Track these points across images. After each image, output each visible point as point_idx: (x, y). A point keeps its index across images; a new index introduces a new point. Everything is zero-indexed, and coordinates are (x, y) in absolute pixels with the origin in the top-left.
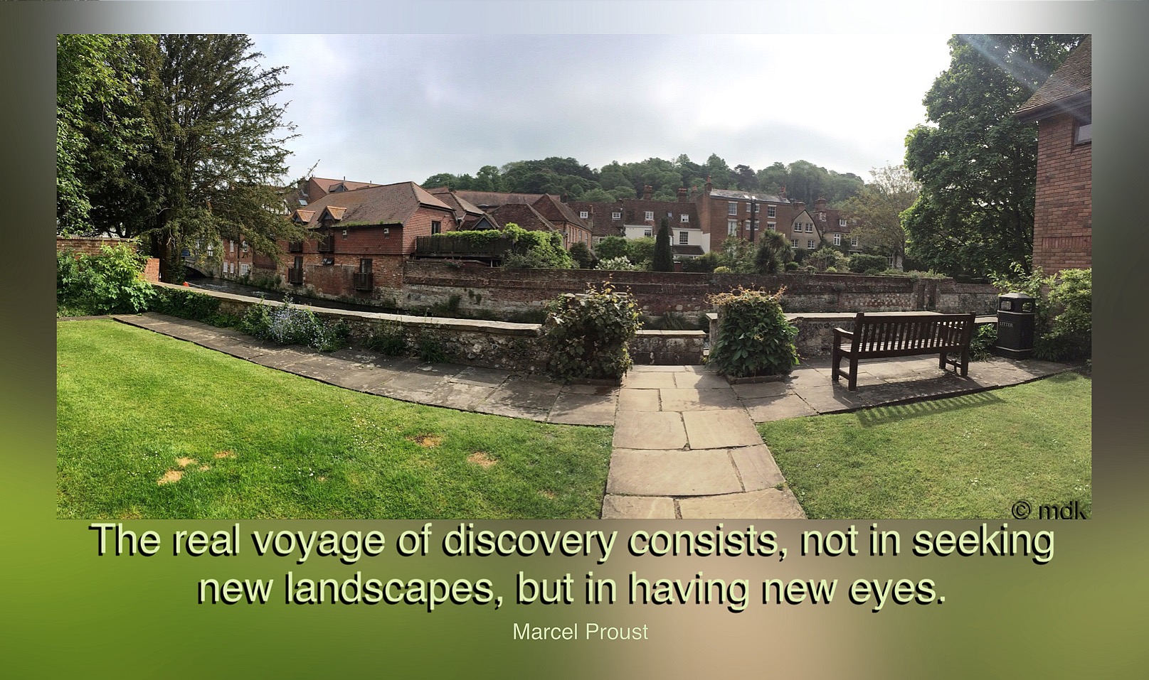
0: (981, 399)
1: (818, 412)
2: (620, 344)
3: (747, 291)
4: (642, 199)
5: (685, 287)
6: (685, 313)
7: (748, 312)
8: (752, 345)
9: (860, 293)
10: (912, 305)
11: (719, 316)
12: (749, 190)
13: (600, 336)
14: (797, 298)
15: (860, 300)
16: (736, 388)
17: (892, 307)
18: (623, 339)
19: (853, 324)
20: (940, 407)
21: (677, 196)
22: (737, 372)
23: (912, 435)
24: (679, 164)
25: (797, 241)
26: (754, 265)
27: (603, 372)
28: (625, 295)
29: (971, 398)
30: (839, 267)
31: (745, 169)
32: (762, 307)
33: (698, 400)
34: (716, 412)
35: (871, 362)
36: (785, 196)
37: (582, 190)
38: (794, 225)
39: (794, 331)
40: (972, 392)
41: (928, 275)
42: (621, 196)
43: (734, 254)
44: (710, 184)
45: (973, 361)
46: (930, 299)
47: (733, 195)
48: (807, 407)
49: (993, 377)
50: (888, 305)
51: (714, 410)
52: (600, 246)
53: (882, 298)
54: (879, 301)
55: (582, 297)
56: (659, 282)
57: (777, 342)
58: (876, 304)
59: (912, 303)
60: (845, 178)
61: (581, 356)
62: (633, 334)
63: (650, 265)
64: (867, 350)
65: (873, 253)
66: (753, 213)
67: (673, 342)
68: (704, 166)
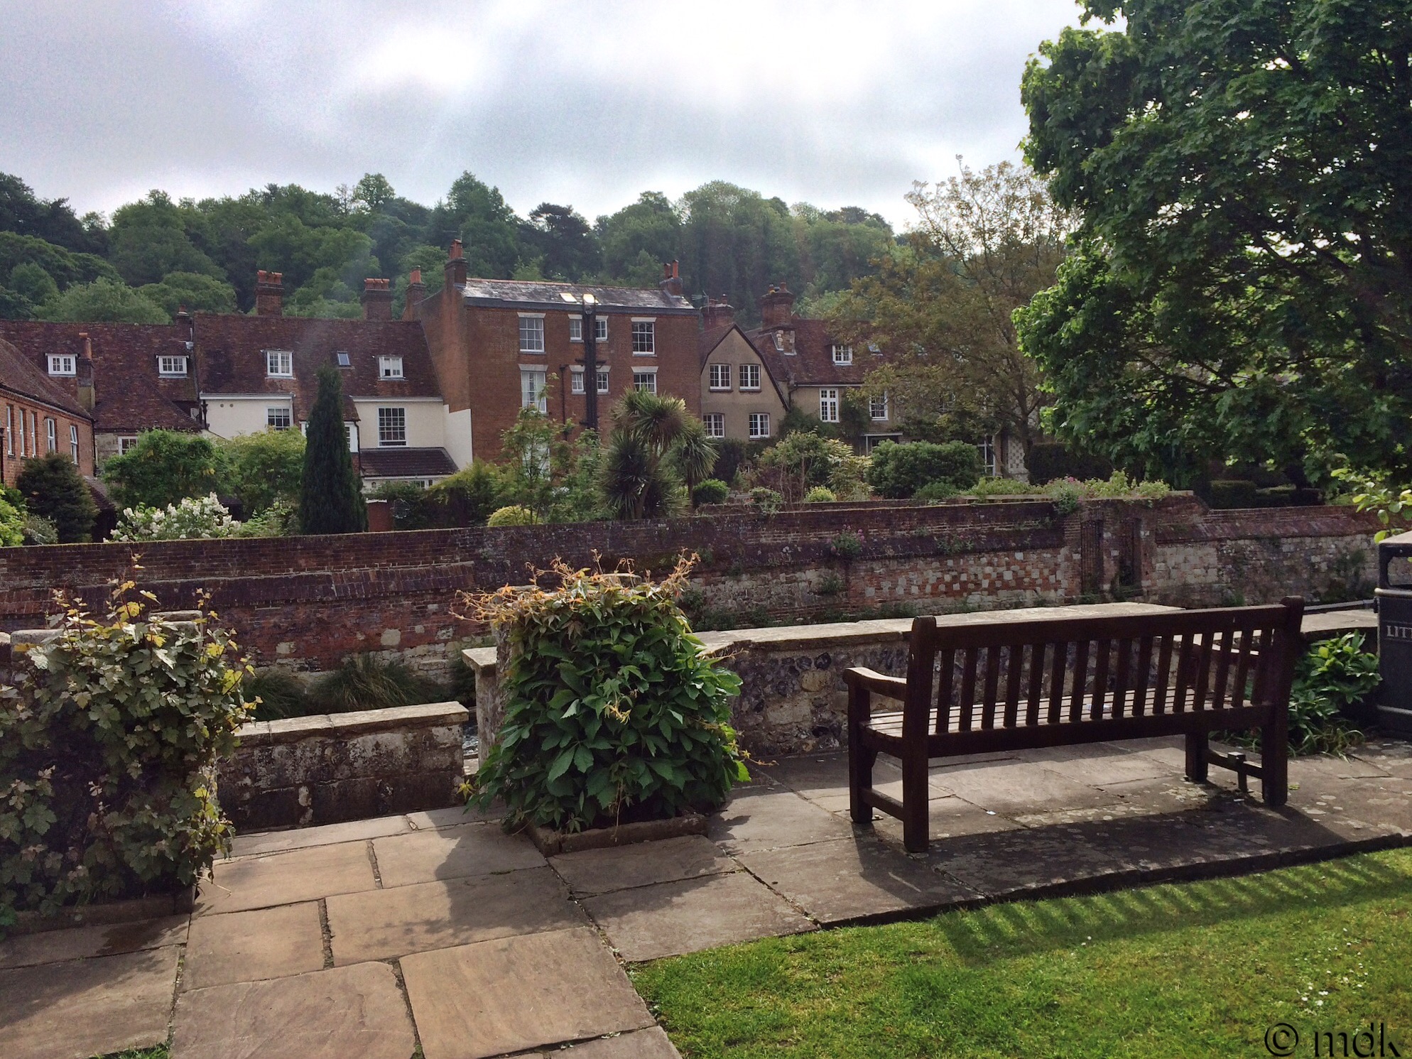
0: (1347, 881)
1: (816, 922)
2: (184, 776)
3: (581, 573)
4: (253, 312)
5: (403, 576)
6: (408, 652)
7: (586, 636)
8: (604, 733)
9: (908, 558)
10: (1065, 584)
11: (502, 655)
12: (574, 278)
13: (112, 762)
14: (729, 583)
15: (910, 581)
16: (564, 866)
17: (1003, 595)
18: (193, 758)
19: (900, 653)
20: (1207, 903)
21: (363, 301)
22: (565, 818)
23: (1127, 992)
24: (362, 203)
25: (718, 417)
26: (599, 495)
27: (129, 874)
28: (194, 617)
29: (1308, 877)
30: (841, 486)
31: (559, 216)
32: (629, 617)
33: (446, 915)
34: (503, 943)
35: (968, 765)
36: (677, 289)
37: (51, 284)
38: (707, 371)
39: (729, 685)
40: (1312, 858)
41: (1113, 488)
42: (185, 304)
43: (544, 466)
44: (459, 263)
45: (1300, 756)
46: (1121, 562)
47: (531, 295)
48: (782, 909)
49: (1378, 808)
50: (992, 590)
51: (496, 939)
52: (122, 465)
53: (972, 570)
54: (964, 577)
55: (35, 641)
56: (321, 566)
57: (679, 717)
58: (956, 587)
59: (1063, 578)
60: (839, 225)
61: (45, 839)
62: (227, 738)
63: (293, 517)
64: (954, 727)
65: (935, 434)
66: (589, 344)
67: (370, 745)
68: (440, 209)
